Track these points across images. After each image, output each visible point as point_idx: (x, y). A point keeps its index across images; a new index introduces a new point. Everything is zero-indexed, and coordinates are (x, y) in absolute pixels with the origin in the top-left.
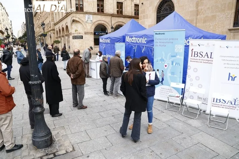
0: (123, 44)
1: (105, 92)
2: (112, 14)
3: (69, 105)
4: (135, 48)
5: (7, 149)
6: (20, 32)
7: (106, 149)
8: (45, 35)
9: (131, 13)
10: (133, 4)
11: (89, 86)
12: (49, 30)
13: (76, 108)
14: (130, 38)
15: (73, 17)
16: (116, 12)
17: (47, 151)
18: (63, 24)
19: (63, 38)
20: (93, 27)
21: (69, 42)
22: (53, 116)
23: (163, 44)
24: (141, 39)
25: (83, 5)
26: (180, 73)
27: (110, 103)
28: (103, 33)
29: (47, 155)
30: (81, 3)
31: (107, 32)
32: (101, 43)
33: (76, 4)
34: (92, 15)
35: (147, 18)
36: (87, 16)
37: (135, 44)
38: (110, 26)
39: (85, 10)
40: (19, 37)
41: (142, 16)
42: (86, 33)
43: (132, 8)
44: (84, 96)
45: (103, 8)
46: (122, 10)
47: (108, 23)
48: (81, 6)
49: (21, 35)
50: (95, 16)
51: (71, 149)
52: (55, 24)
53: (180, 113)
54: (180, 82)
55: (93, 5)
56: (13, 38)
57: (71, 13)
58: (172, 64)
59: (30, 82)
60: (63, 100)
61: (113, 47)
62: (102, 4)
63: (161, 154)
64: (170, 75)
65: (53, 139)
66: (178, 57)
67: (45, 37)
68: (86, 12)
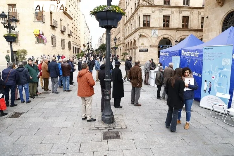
0: (178, 57)
1: (159, 97)
2: (177, 28)
3: (128, 102)
4: (189, 61)
5: (88, 119)
6: (97, 45)
7: (148, 131)
8: (116, 48)
9: (197, 26)
10: (199, 17)
11: (146, 91)
12: (120, 43)
13: (133, 105)
14: (185, 52)
15: (141, 32)
16: (181, 26)
17: (109, 125)
18: (131, 38)
19: (130, 51)
20: (158, 41)
21: (135, 54)
22: (116, 107)
23: (211, 58)
24: (194, 53)
25: (150, 21)
26: (227, 84)
27: (160, 105)
28: (167, 47)
29: (109, 127)
30: (149, 20)
31: (171, 45)
32: (161, 56)
33: (144, 21)
34: (157, 30)
35: (212, 31)
36: (153, 31)
37: (189, 57)
38: (174, 39)
39: (152, 25)
40: (96, 49)
41: (207, 30)
42: (151, 47)
43: (198, 21)
44: (140, 96)
45: (169, 22)
46: (188, 23)
47: (172, 37)
48: (148, 22)
49: (97, 48)
50: (160, 31)
51: (125, 127)
52: (125, 39)
53: (222, 120)
54: (226, 93)
55: (159, 20)
56: (91, 50)
57: (139, 29)
58: (220, 76)
59: (105, 80)
60: (123, 97)
61: (170, 60)
62: (168, 19)
63: (189, 142)
64: (217, 85)
65: (114, 120)
66: (225, 69)
67: (116, 49)
68: (152, 28)
